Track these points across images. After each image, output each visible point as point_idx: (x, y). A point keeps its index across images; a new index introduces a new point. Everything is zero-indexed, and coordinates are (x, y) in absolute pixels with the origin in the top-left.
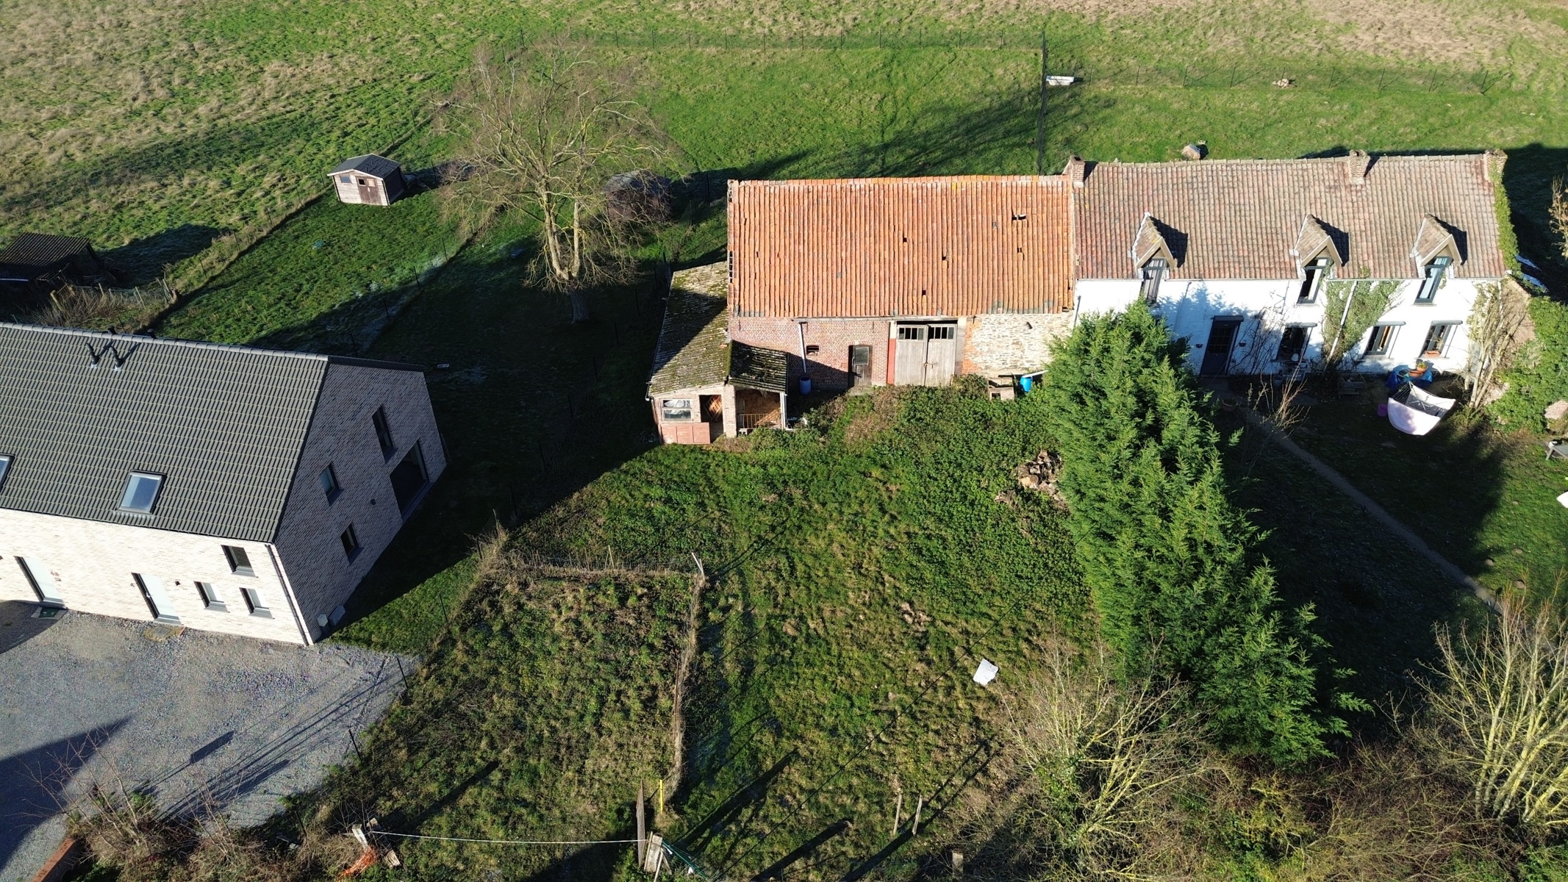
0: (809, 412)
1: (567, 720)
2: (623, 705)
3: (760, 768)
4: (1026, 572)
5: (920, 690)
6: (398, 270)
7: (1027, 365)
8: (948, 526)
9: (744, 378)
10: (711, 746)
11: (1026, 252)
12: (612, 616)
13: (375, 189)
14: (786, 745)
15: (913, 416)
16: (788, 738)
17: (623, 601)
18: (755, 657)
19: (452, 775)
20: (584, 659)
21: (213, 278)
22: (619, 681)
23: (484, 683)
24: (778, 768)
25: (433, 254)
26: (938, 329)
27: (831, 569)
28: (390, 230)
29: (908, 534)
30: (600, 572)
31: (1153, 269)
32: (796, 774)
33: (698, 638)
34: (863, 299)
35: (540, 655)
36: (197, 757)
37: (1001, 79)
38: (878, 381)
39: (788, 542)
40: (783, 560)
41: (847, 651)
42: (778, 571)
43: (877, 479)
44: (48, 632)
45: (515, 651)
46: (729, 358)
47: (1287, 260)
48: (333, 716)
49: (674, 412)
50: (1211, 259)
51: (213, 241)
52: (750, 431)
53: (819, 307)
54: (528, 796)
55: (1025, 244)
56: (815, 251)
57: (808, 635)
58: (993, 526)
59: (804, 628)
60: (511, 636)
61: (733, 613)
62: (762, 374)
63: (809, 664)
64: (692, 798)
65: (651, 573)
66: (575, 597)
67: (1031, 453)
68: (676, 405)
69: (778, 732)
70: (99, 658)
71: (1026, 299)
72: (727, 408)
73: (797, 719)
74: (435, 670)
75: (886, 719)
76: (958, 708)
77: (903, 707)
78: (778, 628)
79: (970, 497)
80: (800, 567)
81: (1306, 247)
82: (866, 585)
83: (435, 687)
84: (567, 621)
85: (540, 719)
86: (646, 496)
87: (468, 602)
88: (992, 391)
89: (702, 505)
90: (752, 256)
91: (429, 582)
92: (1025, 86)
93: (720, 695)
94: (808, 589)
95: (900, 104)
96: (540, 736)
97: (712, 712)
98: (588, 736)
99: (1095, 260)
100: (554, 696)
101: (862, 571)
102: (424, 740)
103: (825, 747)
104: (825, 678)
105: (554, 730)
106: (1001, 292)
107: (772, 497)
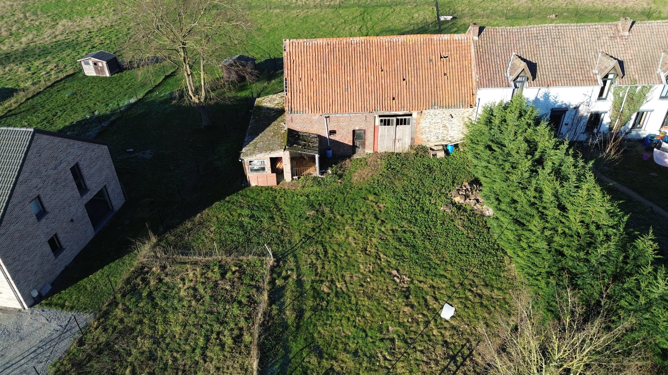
0: (332, 167)
1: (184, 352)
2: (221, 340)
4: (464, 250)
5: (408, 324)
6: (111, 105)
7: (450, 139)
8: (415, 225)
9: (295, 147)
10: (277, 366)
11: (449, 75)
12: (216, 284)
13: (102, 68)
14: (326, 364)
15: (389, 166)
16: (327, 359)
17: (223, 275)
18: (304, 307)
20: (197, 312)
21: (10, 111)
22: (219, 325)
23: (133, 330)
25: (130, 97)
26: (402, 119)
27: (349, 252)
28: (109, 87)
29: (392, 230)
30: (210, 258)
31: (519, 82)
33: (269, 296)
34: (360, 103)
35: (170, 311)
37: (417, 18)
38: (369, 150)
39: (323, 237)
40: (320, 247)
41: (361, 301)
42: (317, 254)
43: (372, 201)
45: (154, 308)
46: (286, 137)
47: (592, 75)
48: (32, 355)
49: (256, 168)
50: (550, 76)
51: (15, 94)
52: (299, 178)
53: (336, 108)
55: (448, 71)
56: (333, 77)
57: (337, 292)
58: (441, 224)
59: (334, 288)
60: (153, 299)
61: (290, 280)
62: (305, 145)
63: (338, 310)
65: (241, 258)
66: (194, 274)
67: (458, 184)
68: (257, 164)
69: (320, 355)
71: (450, 101)
72: (286, 166)
73: (332, 346)
74: (102, 322)
75: (388, 344)
76: (433, 335)
77: (399, 336)
78: (318, 288)
79: (426, 209)
80: (330, 251)
81: (603, 68)
82: (370, 261)
83: (101, 334)
84: (188, 288)
85: (167, 352)
86: (240, 214)
87: (128, 279)
88: (432, 153)
89: (272, 218)
90: (298, 80)
91: (106, 268)
92: (430, 21)
93: (283, 332)
94: (336, 264)
95: (369, 29)
96: (166, 364)
97: (277, 344)
98: (197, 363)
99: (487, 78)
100: (177, 337)
101: (367, 252)
102: (88, 370)
103: (351, 364)
104: (348, 319)
105: (175, 360)
106: (436, 97)
107: (312, 212)
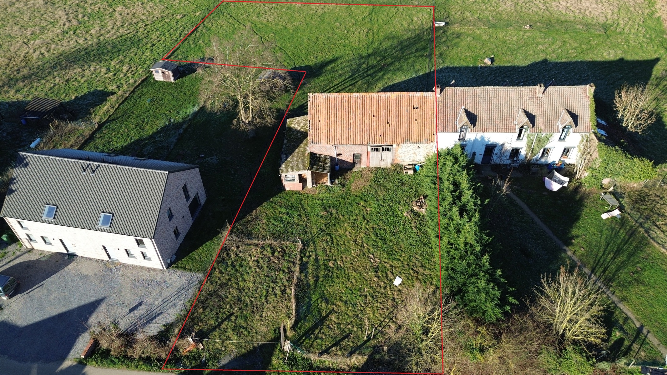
0: (338, 178)
1: (256, 298)
2: (274, 292)
3: (321, 315)
4: (414, 243)
5: (375, 288)
6: (181, 112)
7: (418, 160)
8: (387, 225)
9: (315, 168)
10: (305, 307)
11: (418, 121)
12: (270, 260)
13: (169, 76)
14: (330, 307)
15: (376, 180)
16: (331, 305)
17: (273, 254)
18: (319, 275)
19: (218, 318)
20: (260, 275)
21: (110, 116)
22: (273, 284)
23: (227, 284)
24: (327, 315)
25: (194, 105)
26: (386, 148)
27: (346, 241)
28: (176, 94)
29: (373, 228)
30: (264, 242)
31: (464, 128)
32: (333, 317)
33: (300, 268)
34: (358, 138)
35: (245, 274)
36: (131, 310)
37: (416, 22)
38: (364, 166)
39: (331, 231)
40: (329, 238)
41: (351, 273)
42: (327, 242)
43: (363, 206)
44: (72, 264)
45: (236, 272)
46: (309, 160)
48: (176, 296)
49: (289, 179)
50: (485, 125)
51: (107, 98)
52: (316, 186)
53: (342, 141)
54: (244, 325)
55: (418, 118)
56: (341, 120)
57: (338, 266)
58: (403, 225)
59: (336, 264)
60: (235, 267)
61: (311, 258)
62: (321, 166)
63: (338, 278)
64: (299, 326)
65: (283, 243)
66: (256, 252)
67: (418, 196)
68: (290, 177)
69: (327, 303)
70: (91, 274)
71: (418, 138)
72: (308, 178)
73: (334, 298)
74: (209, 279)
75: (363, 298)
76: (388, 294)
77: (370, 294)
78: (327, 264)
79: (395, 213)
80: (335, 241)
81: (520, 121)
82: (358, 248)
83: (210, 285)
84: (254, 261)
85: (247, 297)
86: (280, 212)
87: (219, 254)
88: (405, 170)
89: (300, 215)
90: (317, 122)
91: (204, 245)
92: (425, 26)
93: (308, 289)
94: (338, 249)
95: (375, 34)
96: (247, 304)
97: (305, 295)
98: (263, 304)
99: (443, 125)
100: (251, 289)
101: (357, 242)
102: (207, 305)
103: (343, 308)
104: (343, 283)
105: (251, 302)
106: (409, 136)
107: (325, 213)
